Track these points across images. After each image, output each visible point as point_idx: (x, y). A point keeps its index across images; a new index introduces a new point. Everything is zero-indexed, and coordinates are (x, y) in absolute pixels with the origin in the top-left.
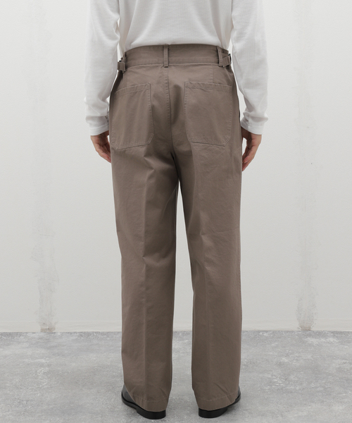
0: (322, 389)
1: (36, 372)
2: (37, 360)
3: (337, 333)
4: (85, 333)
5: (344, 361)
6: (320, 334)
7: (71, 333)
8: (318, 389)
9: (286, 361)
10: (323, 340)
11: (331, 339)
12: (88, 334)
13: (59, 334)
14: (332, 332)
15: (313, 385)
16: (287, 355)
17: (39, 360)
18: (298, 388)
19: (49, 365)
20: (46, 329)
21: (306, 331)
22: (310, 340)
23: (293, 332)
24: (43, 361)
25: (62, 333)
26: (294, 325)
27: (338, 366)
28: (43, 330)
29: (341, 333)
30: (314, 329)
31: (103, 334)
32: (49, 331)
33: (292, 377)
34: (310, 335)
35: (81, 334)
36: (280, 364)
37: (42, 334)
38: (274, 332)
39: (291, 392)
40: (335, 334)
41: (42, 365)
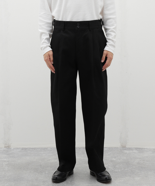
0: (130, 171)
1: (2, 164)
2: (3, 159)
3: (138, 148)
4: (24, 148)
5: (141, 160)
6: (130, 149)
7: (18, 148)
8: (129, 171)
9: (115, 160)
10: (131, 151)
11: (135, 151)
12: (26, 149)
13: (13, 149)
14: (135, 148)
15: (126, 169)
16: (115, 157)
17: (4, 159)
18: (119, 171)
19: (8, 161)
20: (7, 147)
21: (124, 147)
22: (125, 151)
23: (118, 148)
24: (5, 159)
26: (118, 145)
27: (138, 162)
28: (5, 147)
29: (139, 148)
30: (127, 147)
31: (32, 148)
32: (8, 147)
33: (117, 166)
34: (125, 149)
35: (23, 149)
36: (112, 161)
37: (5, 149)
38: (109, 148)
39: (117, 172)
40: (136, 149)
41: (5, 161)
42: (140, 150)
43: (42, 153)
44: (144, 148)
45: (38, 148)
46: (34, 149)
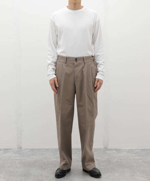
0: (111, 168)
1: (16, 162)
2: (16, 158)
3: (116, 149)
5: (119, 159)
6: (111, 150)
9: (99, 159)
10: (111, 152)
11: (114, 152)
15: (108, 167)
16: (100, 157)
18: (103, 168)
19: (20, 160)
21: (106, 149)
22: (107, 152)
23: (101, 149)
24: (18, 158)
25: (24, 149)
26: (102, 147)
27: (116, 160)
28: (18, 148)
29: (117, 149)
30: (108, 148)
31: (38, 149)
32: (20, 148)
33: (101, 164)
34: (107, 150)
35: (31, 149)
36: (97, 160)
37: (18, 149)
40: (115, 149)
41: (18, 160)
42: (118, 150)
43: (46, 153)
44: (121, 149)
45: (42, 149)
46: (40, 149)
